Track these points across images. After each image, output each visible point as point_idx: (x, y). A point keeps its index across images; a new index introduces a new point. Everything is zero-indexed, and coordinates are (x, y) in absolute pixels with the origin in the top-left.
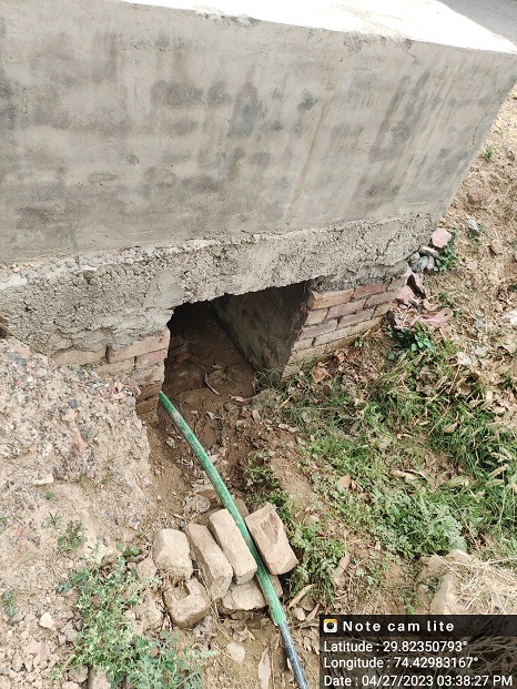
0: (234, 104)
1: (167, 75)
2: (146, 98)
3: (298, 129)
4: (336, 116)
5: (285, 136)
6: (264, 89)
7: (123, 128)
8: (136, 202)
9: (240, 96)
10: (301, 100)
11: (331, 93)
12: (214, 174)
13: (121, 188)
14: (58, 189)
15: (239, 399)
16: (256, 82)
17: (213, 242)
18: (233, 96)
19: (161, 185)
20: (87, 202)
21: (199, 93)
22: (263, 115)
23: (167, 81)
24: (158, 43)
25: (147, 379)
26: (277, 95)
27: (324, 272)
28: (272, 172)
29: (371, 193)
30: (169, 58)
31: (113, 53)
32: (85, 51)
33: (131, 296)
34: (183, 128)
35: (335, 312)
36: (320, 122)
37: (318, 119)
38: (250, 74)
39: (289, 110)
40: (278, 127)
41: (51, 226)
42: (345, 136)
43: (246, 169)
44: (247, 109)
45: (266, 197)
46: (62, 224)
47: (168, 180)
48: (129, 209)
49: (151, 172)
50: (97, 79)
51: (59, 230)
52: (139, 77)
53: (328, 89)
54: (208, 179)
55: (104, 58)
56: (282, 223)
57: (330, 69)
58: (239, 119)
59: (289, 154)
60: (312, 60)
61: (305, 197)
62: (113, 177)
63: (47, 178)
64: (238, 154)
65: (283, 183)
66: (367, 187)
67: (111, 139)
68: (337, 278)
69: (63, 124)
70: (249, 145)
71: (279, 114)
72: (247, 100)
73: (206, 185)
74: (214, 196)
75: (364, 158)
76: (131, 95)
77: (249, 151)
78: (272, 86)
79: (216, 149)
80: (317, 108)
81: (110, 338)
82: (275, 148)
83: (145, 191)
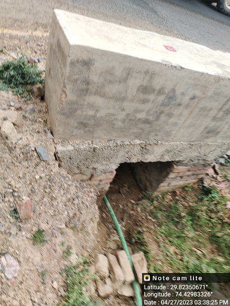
0: (166, 95)
1: (145, 83)
2: (135, 89)
3: (187, 106)
4: (203, 104)
5: (181, 108)
6: (179, 91)
7: (123, 99)
8: (119, 124)
9: (169, 92)
10: (191, 96)
11: (204, 96)
12: (151, 118)
13: (116, 119)
14: (94, 117)
15: (133, 201)
16: (176, 89)
17: (142, 142)
18: (167, 93)
19: (130, 120)
20: (102, 122)
21: (154, 90)
22: (176, 100)
23: (144, 85)
24: (145, 72)
25: (102, 188)
26: (183, 94)
27: (181, 159)
28: (172, 120)
29: (208, 132)
30: (148, 77)
31: (129, 74)
32: (119, 73)
33: (107, 157)
34: (144, 101)
35: (181, 174)
36: (196, 105)
37: (195, 104)
38: (175, 86)
39: (186, 100)
40: (180, 105)
41: (87, 129)
42: (204, 111)
43: (163, 118)
44: (170, 98)
45: (167, 128)
46: (90, 129)
47: (133, 118)
48: (116, 126)
49: (128, 115)
50: (120, 82)
51: (89, 131)
52: (134, 83)
53: (203, 94)
54: (148, 119)
55: (125, 75)
56: (170, 138)
57: (205, 87)
58: (166, 101)
59: (181, 114)
60: (200, 83)
61: (182, 130)
62: (114, 115)
63: (91, 113)
64: (162, 112)
65: (175, 124)
66: (207, 130)
67: (118, 102)
68: (186, 162)
69: (103, 96)
70: (167, 110)
71: (182, 100)
72: (171, 94)
73: (147, 121)
74: (148, 125)
75: (209, 120)
76: (130, 89)
77: (166, 112)
78: (182, 91)
79: (154, 110)
80: (196, 100)
81: (94, 172)
82: (176, 112)
83: (124, 121)
